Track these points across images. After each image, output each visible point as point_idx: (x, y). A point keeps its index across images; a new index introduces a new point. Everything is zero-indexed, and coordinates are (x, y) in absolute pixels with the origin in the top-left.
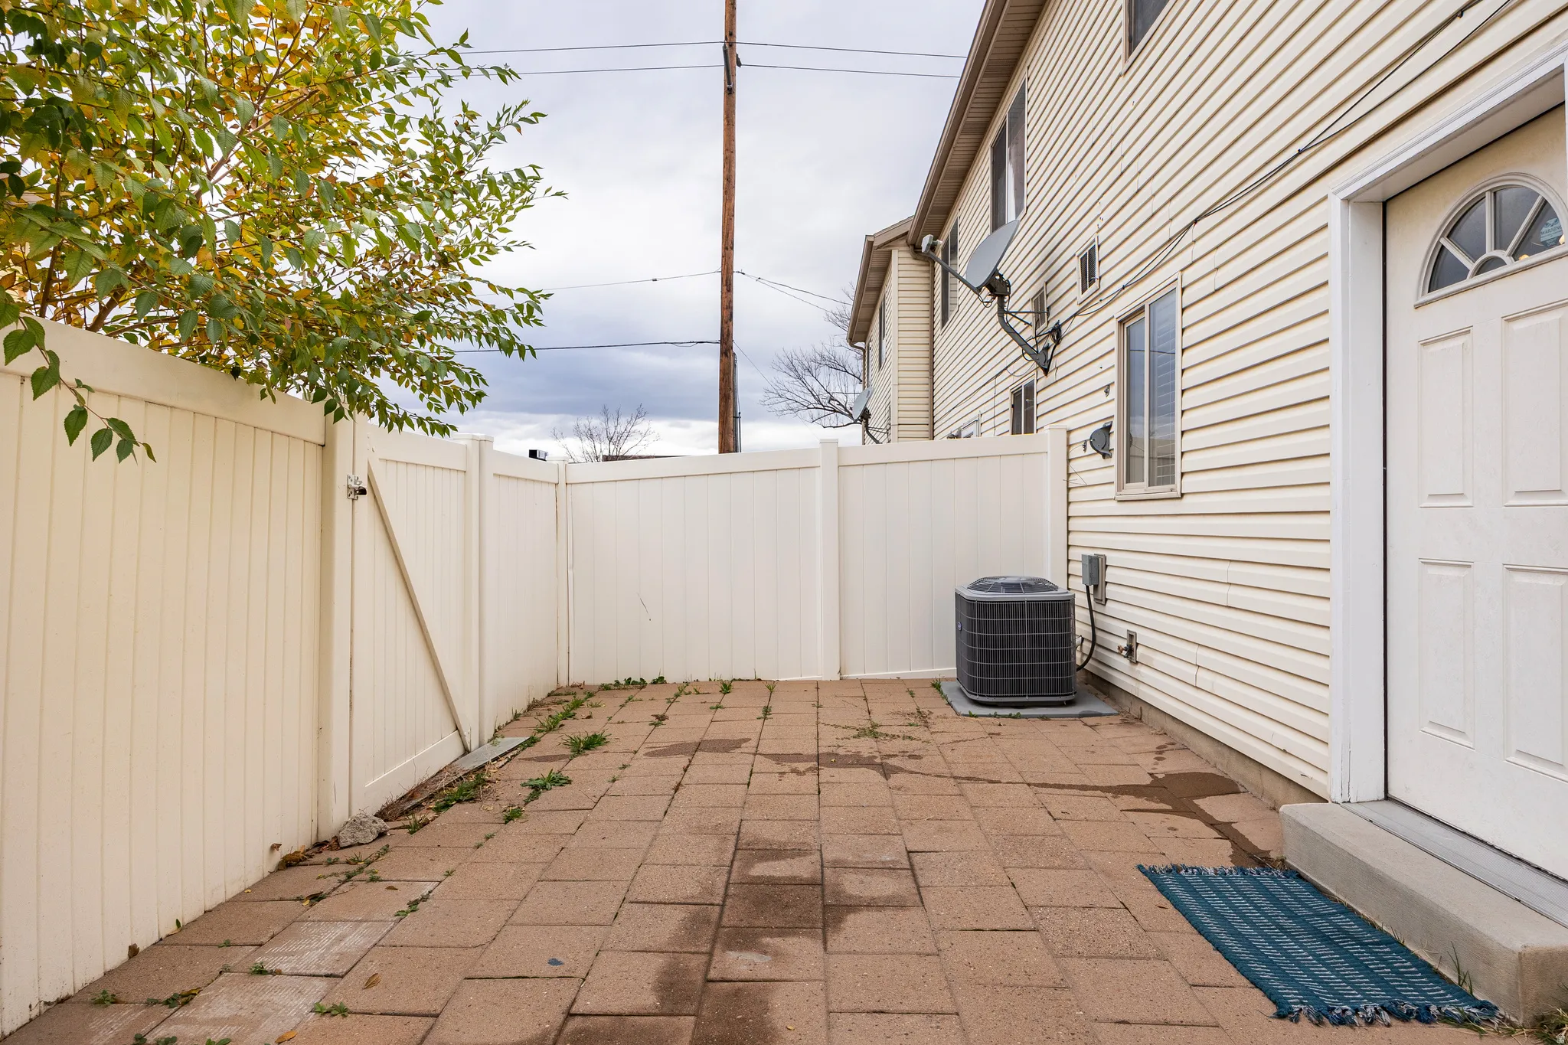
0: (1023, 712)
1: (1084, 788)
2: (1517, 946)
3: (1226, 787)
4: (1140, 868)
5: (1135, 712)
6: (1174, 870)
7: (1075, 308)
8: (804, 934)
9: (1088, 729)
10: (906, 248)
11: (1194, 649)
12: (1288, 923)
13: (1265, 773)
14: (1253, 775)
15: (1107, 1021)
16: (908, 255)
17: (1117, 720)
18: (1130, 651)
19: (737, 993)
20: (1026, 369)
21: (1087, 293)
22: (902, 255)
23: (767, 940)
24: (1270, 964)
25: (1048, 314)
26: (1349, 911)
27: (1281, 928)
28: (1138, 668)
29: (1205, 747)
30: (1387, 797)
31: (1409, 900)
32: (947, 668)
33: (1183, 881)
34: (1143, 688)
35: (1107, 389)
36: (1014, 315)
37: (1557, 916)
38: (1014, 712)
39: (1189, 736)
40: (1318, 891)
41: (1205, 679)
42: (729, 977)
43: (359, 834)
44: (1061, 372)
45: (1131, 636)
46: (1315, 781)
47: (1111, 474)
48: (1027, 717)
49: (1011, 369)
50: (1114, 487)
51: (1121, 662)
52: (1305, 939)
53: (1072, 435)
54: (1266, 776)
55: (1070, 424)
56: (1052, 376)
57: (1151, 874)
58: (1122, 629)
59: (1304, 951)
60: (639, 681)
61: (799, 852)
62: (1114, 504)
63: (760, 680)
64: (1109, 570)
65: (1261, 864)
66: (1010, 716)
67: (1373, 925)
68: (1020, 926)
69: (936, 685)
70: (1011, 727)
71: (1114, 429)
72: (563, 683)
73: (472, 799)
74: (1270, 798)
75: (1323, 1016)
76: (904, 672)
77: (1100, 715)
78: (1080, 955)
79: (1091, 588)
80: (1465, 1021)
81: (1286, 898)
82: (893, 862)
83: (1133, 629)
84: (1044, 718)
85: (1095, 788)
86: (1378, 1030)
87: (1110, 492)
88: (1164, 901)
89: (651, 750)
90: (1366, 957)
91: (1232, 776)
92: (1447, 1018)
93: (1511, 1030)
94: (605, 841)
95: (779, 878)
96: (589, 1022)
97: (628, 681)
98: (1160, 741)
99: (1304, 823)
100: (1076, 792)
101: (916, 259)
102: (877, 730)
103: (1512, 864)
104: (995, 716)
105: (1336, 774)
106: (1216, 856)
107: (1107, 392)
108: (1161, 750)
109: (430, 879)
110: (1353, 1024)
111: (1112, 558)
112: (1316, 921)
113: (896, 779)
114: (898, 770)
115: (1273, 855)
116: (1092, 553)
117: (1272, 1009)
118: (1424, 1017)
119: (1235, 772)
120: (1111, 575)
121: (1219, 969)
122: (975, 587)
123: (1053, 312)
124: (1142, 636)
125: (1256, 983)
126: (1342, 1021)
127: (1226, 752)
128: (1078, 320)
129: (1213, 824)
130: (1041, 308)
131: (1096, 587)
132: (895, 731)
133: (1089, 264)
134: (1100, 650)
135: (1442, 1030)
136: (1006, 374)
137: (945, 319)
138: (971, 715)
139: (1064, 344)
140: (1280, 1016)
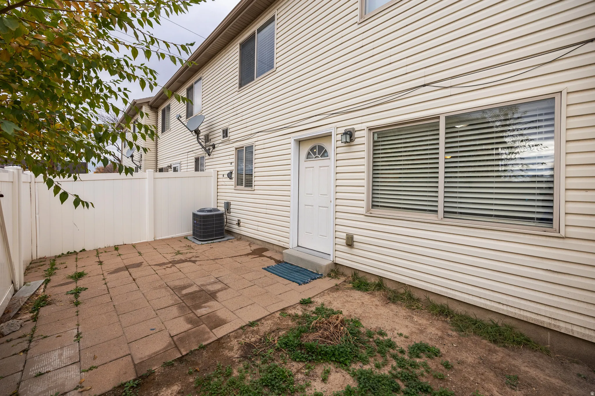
0: (214, 241)
1: (240, 256)
2: (326, 264)
3: (266, 250)
4: (263, 268)
5: (239, 237)
6: (268, 267)
7: (220, 141)
8: (210, 301)
9: (231, 243)
10: (148, 106)
11: (257, 222)
12: (291, 271)
13: (274, 246)
14: (271, 246)
15: (278, 295)
16: (149, 109)
17: (236, 240)
18: (239, 224)
19: (208, 316)
20: (201, 152)
21: (224, 139)
22: (146, 108)
23: (203, 305)
24: (293, 278)
25: (210, 141)
26: (298, 266)
27: (290, 272)
28: (241, 227)
29: (259, 242)
30: (298, 246)
31: (309, 262)
32: (190, 232)
33: (271, 269)
34: (242, 232)
35: (231, 163)
36: (200, 139)
37: (328, 259)
38: (212, 241)
39: (255, 241)
40: (292, 265)
41: (260, 229)
42: (203, 314)
43: (12, 328)
44: (214, 156)
45: (239, 220)
46: (286, 245)
47: (233, 183)
48: (215, 242)
49: (195, 152)
50: (234, 186)
51: (237, 227)
52: (294, 273)
53: (219, 172)
54: (275, 246)
55: (218, 169)
56: (211, 157)
57: (265, 269)
58: (237, 219)
59: (296, 275)
60: (73, 252)
61: (190, 286)
62: (233, 190)
63: (125, 244)
64: (231, 205)
65: (280, 262)
66: (212, 243)
67: (302, 268)
68: (252, 285)
69: (186, 238)
70: (213, 245)
71: (234, 172)
72: (35, 258)
73: (49, 304)
74: (275, 250)
75: (305, 283)
76: (174, 236)
77: (231, 239)
78: (266, 286)
79: (226, 210)
80: (320, 278)
81: (288, 267)
82: (214, 281)
83: (239, 219)
84: (219, 242)
85: (243, 255)
86: (311, 282)
87: (233, 187)
88: (271, 273)
89: (108, 272)
90: (304, 273)
91: (267, 248)
92: (318, 278)
93: (325, 277)
94: (127, 300)
95: (192, 292)
96: (179, 336)
97: (68, 253)
98: (248, 243)
99: (288, 253)
100: (240, 257)
101: (151, 110)
102: (180, 252)
103: (319, 253)
104: (208, 243)
105: (291, 243)
106: (273, 263)
107: (231, 164)
108: (250, 245)
109: (71, 329)
110: (308, 283)
111: (232, 203)
112: (294, 269)
113: (197, 263)
114: (196, 261)
115: (281, 260)
116: (226, 201)
117: (298, 285)
118: (315, 279)
119: (267, 246)
120: (232, 206)
121: (288, 282)
122: (198, 211)
123: (212, 140)
124: (242, 220)
125: (293, 282)
126: (307, 283)
127: (265, 243)
128: (221, 145)
129: (268, 257)
130: (207, 138)
131: (227, 210)
132: (185, 252)
133: (225, 133)
134: (228, 224)
135: (318, 280)
136: (192, 152)
137: (163, 131)
138: (202, 244)
139: (216, 149)
140: (300, 285)
